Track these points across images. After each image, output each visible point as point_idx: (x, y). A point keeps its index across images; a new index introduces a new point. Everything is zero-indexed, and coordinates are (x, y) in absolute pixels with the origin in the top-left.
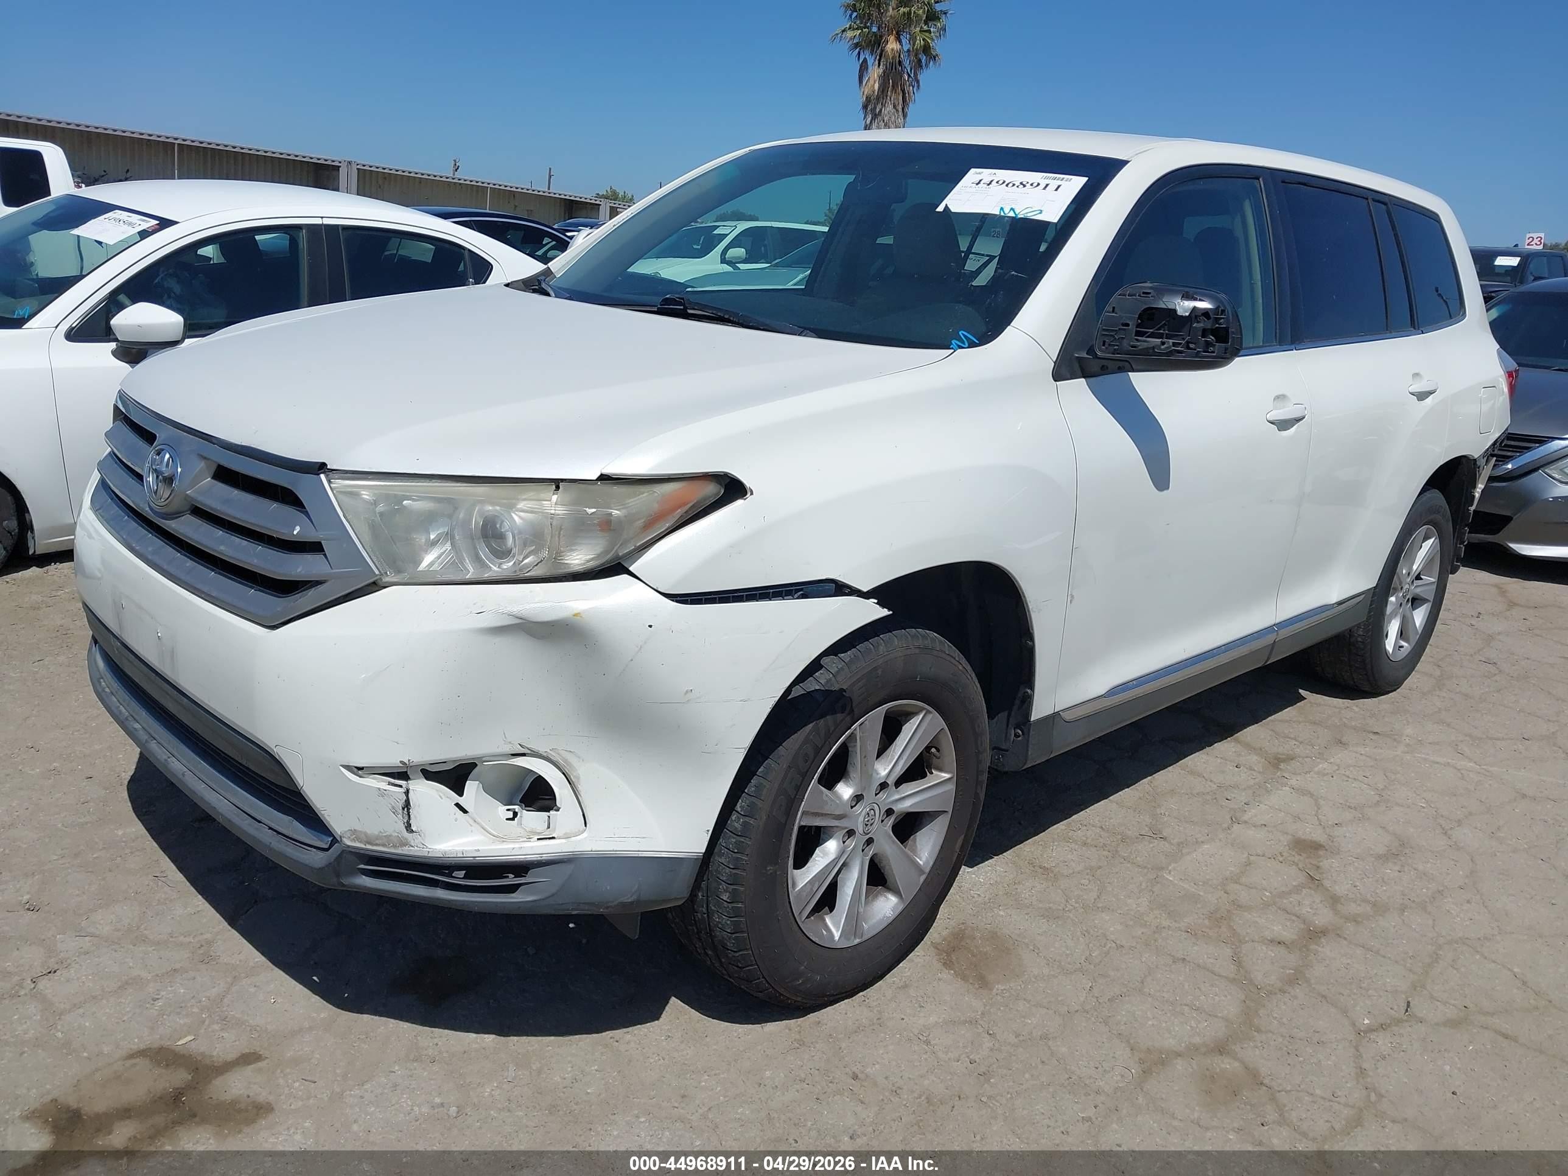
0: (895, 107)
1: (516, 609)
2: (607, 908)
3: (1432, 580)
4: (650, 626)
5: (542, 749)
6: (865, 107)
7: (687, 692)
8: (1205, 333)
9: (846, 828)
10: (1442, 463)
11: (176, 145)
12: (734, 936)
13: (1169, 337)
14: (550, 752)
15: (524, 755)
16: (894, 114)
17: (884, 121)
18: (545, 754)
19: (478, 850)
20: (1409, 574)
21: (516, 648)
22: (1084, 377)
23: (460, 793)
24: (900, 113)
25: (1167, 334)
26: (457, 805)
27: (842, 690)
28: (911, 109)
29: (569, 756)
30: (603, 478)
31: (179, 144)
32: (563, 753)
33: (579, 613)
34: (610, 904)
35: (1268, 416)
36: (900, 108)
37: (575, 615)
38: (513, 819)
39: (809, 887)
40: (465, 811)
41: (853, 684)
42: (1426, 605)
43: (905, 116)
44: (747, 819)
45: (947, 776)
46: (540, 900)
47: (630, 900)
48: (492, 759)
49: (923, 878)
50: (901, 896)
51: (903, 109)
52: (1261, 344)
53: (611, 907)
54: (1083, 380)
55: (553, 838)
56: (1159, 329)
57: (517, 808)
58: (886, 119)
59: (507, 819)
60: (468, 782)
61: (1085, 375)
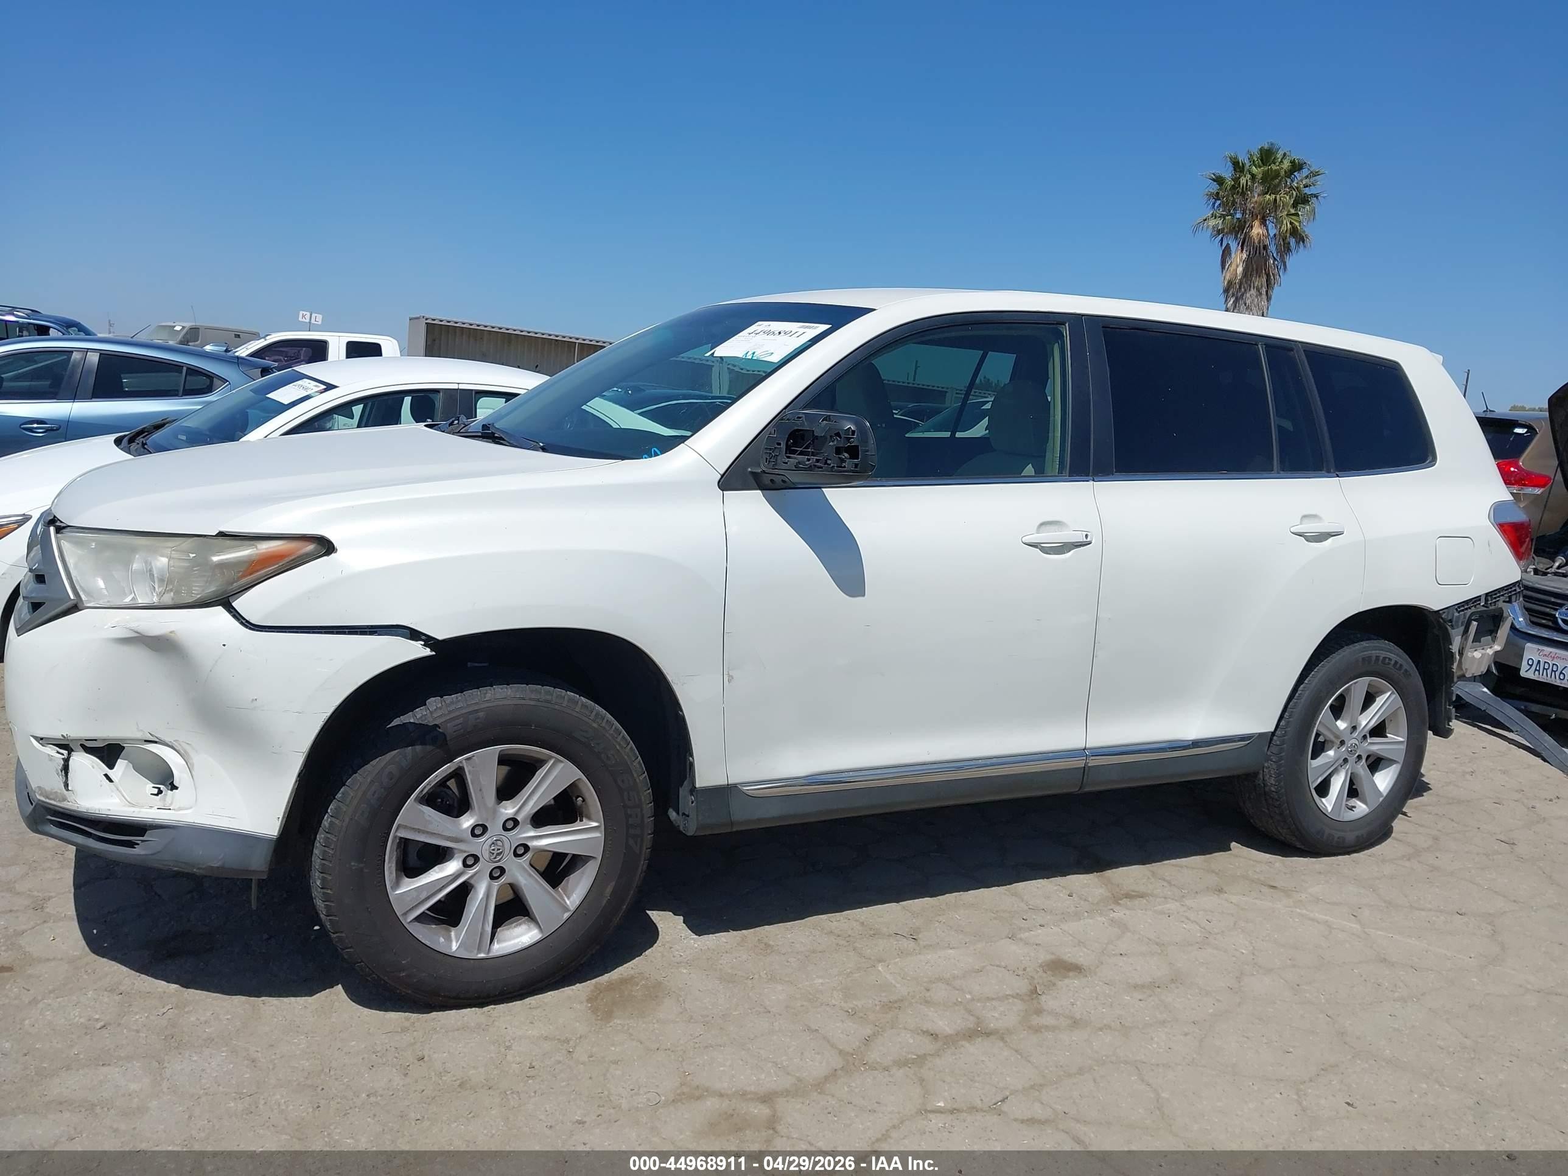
0: (1258, 290)
1: (134, 625)
2: (199, 869)
3: (1401, 739)
4: (224, 645)
5: (167, 739)
6: (1226, 291)
7: (253, 700)
8: (838, 451)
9: (465, 852)
10: (1362, 610)
11: (577, 344)
12: (328, 918)
13: (813, 454)
14: (174, 742)
15: (156, 742)
16: (1257, 297)
17: (1245, 305)
18: (170, 744)
19: (109, 810)
20: (1354, 728)
21: (139, 656)
22: (760, 489)
23: (111, 766)
24: (1264, 297)
25: (813, 452)
26: (106, 776)
27: (436, 726)
28: (1276, 292)
29: (187, 747)
30: (222, 535)
31: (579, 343)
32: (184, 745)
33: (173, 631)
34: (200, 866)
35: (1023, 539)
36: (1264, 292)
37: (171, 632)
38: (157, 795)
39: (415, 894)
40: (111, 781)
41: (446, 721)
42: (1394, 766)
43: (1269, 299)
44: (333, 819)
45: (595, 824)
46: (146, 855)
47: (216, 865)
48: (132, 742)
49: (566, 915)
50: (540, 927)
51: (1267, 292)
52: (1034, 474)
53: (201, 868)
54: (759, 491)
55: (170, 809)
56: (807, 447)
57: (162, 787)
58: (1248, 302)
59: (152, 794)
60: (119, 760)
61: (762, 487)
